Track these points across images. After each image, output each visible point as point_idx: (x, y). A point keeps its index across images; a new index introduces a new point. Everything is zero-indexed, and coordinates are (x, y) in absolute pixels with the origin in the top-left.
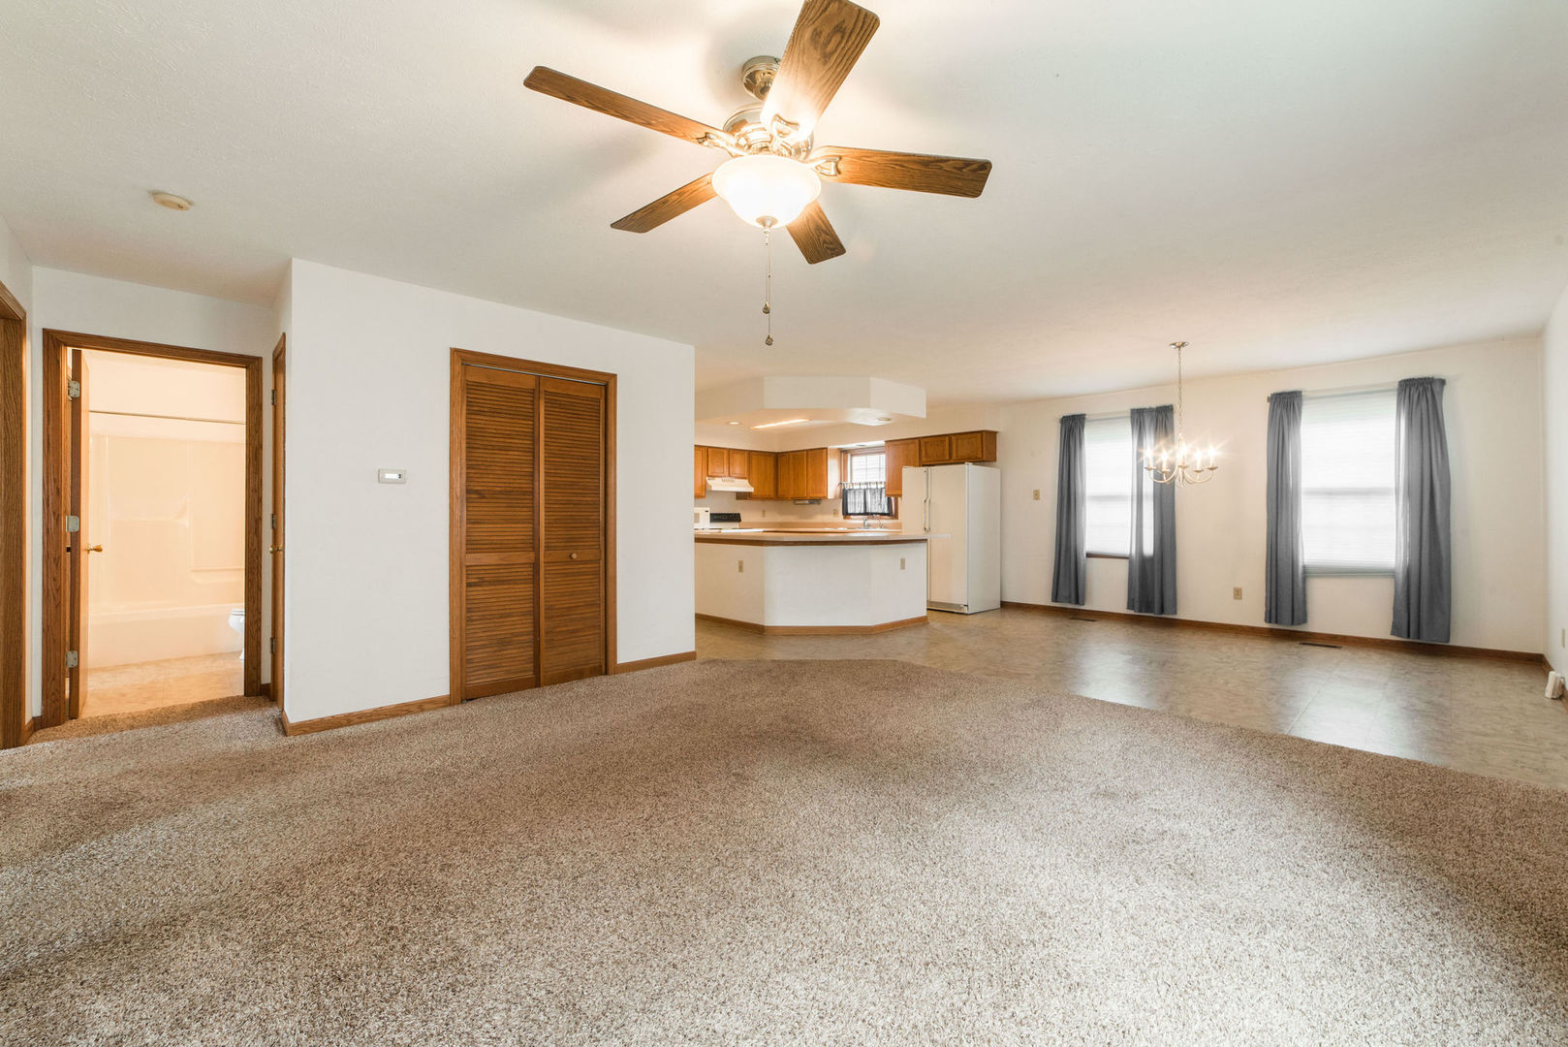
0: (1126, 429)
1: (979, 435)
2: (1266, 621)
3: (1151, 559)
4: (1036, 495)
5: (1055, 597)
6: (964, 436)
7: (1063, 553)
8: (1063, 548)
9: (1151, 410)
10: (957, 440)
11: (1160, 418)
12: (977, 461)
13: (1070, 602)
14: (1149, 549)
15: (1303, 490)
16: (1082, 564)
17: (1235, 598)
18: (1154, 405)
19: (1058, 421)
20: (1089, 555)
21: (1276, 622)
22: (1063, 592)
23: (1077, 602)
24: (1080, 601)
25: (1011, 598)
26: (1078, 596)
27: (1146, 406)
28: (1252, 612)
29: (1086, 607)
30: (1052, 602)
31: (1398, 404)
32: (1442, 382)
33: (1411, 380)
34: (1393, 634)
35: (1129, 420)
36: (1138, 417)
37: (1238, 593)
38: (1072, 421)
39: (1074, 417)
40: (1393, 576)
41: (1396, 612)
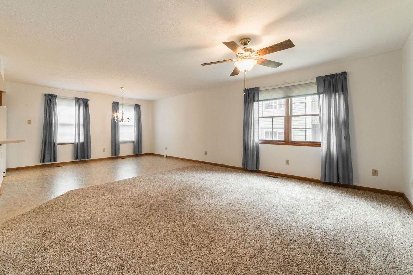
0: (74, 103)
2: (111, 156)
3: (83, 143)
9: (82, 99)
11: (85, 101)
13: (50, 162)
14: (82, 140)
15: (120, 125)
16: (57, 147)
19: (44, 95)
20: (59, 144)
22: (47, 159)
23: (54, 161)
24: (56, 160)
28: (108, 154)
29: (57, 162)
30: (41, 163)
31: (135, 109)
32: (140, 106)
33: (136, 104)
34: (134, 153)
35: (74, 100)
36: (78, 101)
37: (104, 150)
38: (51, 96)
39: (51, 95)
40: (134, 142)
41: (134, 149)
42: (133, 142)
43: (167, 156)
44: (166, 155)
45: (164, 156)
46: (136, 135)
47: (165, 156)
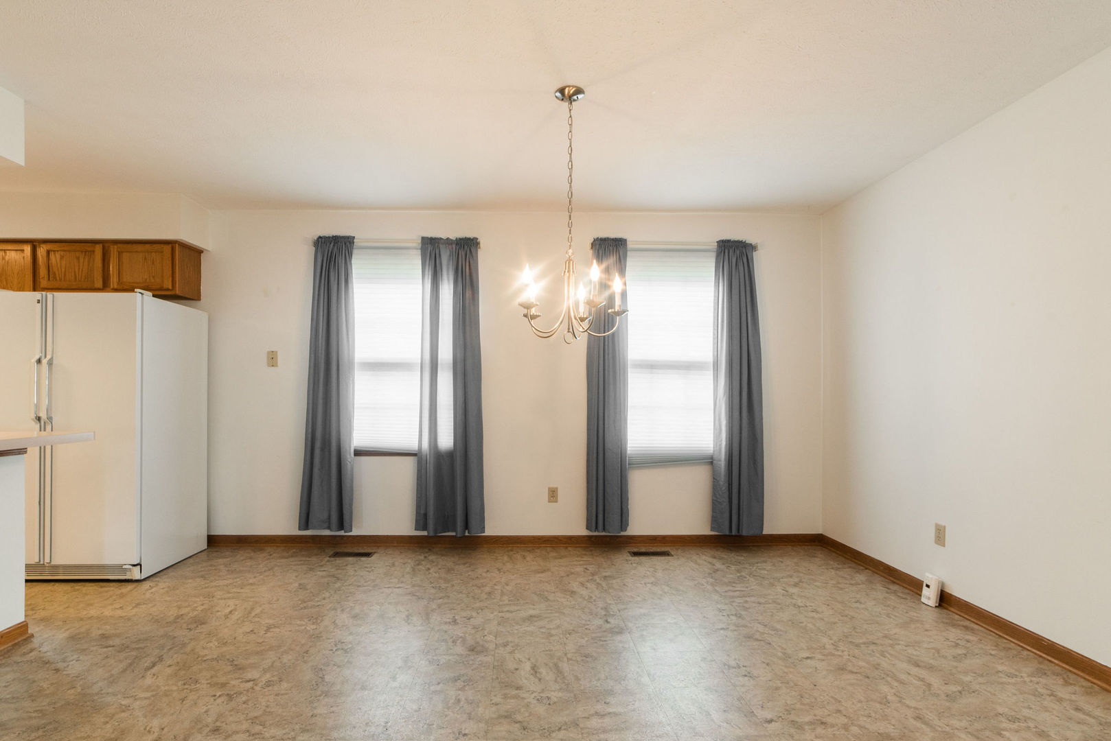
0: (414, 263)
1: (167, 248)
2: (588, 528)
3: (451, 455)
4: (272, 359)
5: (305, 522)
6: (140, 247)
7: (317, 452)
8: (318, 444)
9: (448, 242)
10: (120, 253)
11: (462, 253)
12: (164, 294)
13: (329, 528)
14: (446, 440)
15: (629, 362)
16: (349, 466)
17: (550, 501)
18: (453, 235)
19: (311, 243)
20: (358, 453)
21: (604, 529)
22: (318, 512)
23: (341, 526)
24: (346, 524)
25: (226, 527)
26: (342, 518)
27: (443, 235)
28: (570, 516)
29: (355, 532)
30: (299, 530)
31: (716, 267)
32: (753, 248)
33: (729, 241)
34: (712, 529)
35: (419, 252)
36: (432, 249)
37: (553, 494)
38: (332, 244)
39: (336, 240)
40: (712, 463)
41: (715, 504)
42: (710, 461)
43: (945, 600)
44: (943, 585)
45: (925, 591)
46: (724, 422)
47: (929, 596)
